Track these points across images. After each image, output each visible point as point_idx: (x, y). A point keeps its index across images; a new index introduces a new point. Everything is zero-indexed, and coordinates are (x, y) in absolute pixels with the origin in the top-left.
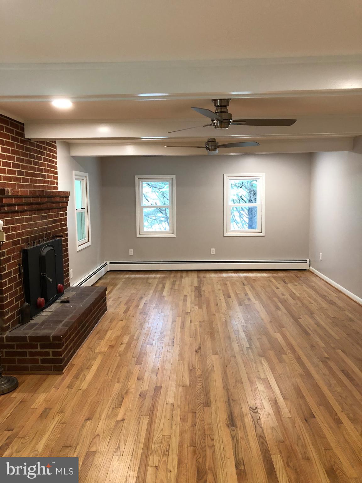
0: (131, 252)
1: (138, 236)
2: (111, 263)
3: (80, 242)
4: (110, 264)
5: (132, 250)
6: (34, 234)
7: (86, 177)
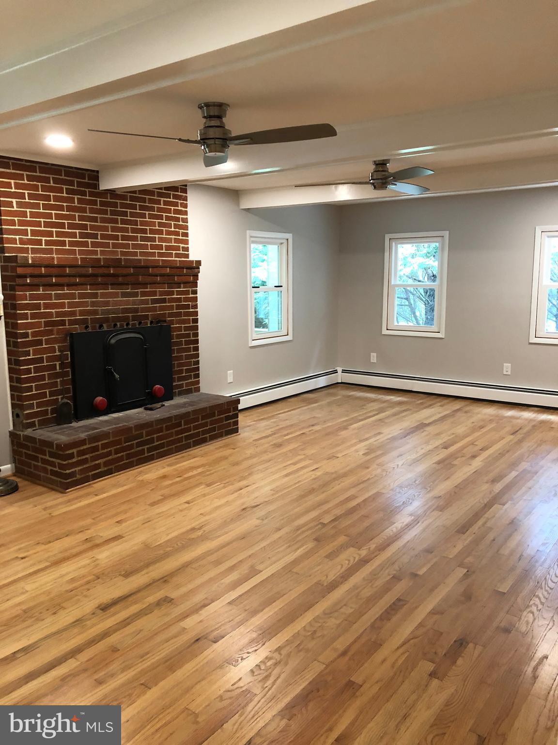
0: (374, 358)
1: (385, 332)
2: (344, 371)
3: (259, 335)
4: (342, 372)
5: (375, 354)
6: (101, 315)
7: (288, 239)
